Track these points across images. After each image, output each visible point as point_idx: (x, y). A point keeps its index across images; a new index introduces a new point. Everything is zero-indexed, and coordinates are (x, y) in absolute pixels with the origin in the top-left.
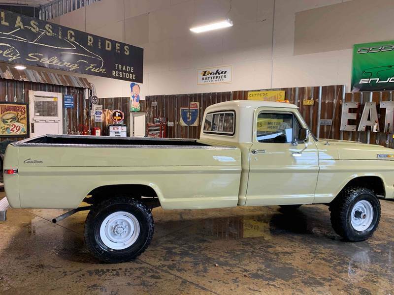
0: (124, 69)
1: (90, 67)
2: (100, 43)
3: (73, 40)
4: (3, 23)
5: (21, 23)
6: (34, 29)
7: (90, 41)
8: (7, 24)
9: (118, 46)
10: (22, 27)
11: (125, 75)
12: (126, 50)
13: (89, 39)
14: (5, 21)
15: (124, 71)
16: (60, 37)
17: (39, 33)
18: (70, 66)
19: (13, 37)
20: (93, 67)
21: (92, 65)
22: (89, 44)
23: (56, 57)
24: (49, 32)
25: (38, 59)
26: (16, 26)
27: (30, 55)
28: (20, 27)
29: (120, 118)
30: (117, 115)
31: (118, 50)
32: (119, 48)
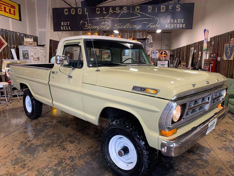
0: (176, 21)
1: (150, 25)
2: (156, 9)
3: (138, 11)
4: (104, 13)
5: (112, 10)
6: (118, 11)
7: (150, 9)
8: (106, 13)
9: (171, 7)
10: (112, 12)
11: (176, 25)
12: (178, 8)
13: (149, 8)
14: (105, 12)
15: (175, 23)
16: (131, 12)
17: (120, 13)
18: (137, 27)
19: (108, 18)
20: (151, 25)
21: (151, 24)
22: (149, 11)
23: (129, 24)
24: (125, 11)
25: (119, 27)
26: (109, 12)
27: (115, 25)
28: (111, 12)
29: (165, 55)
30: (163, 54)
31: (171, 9)
32: (171, 8)
